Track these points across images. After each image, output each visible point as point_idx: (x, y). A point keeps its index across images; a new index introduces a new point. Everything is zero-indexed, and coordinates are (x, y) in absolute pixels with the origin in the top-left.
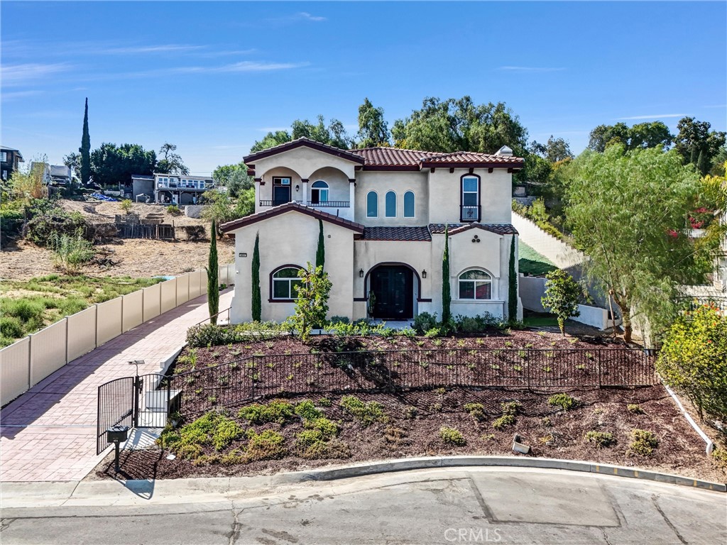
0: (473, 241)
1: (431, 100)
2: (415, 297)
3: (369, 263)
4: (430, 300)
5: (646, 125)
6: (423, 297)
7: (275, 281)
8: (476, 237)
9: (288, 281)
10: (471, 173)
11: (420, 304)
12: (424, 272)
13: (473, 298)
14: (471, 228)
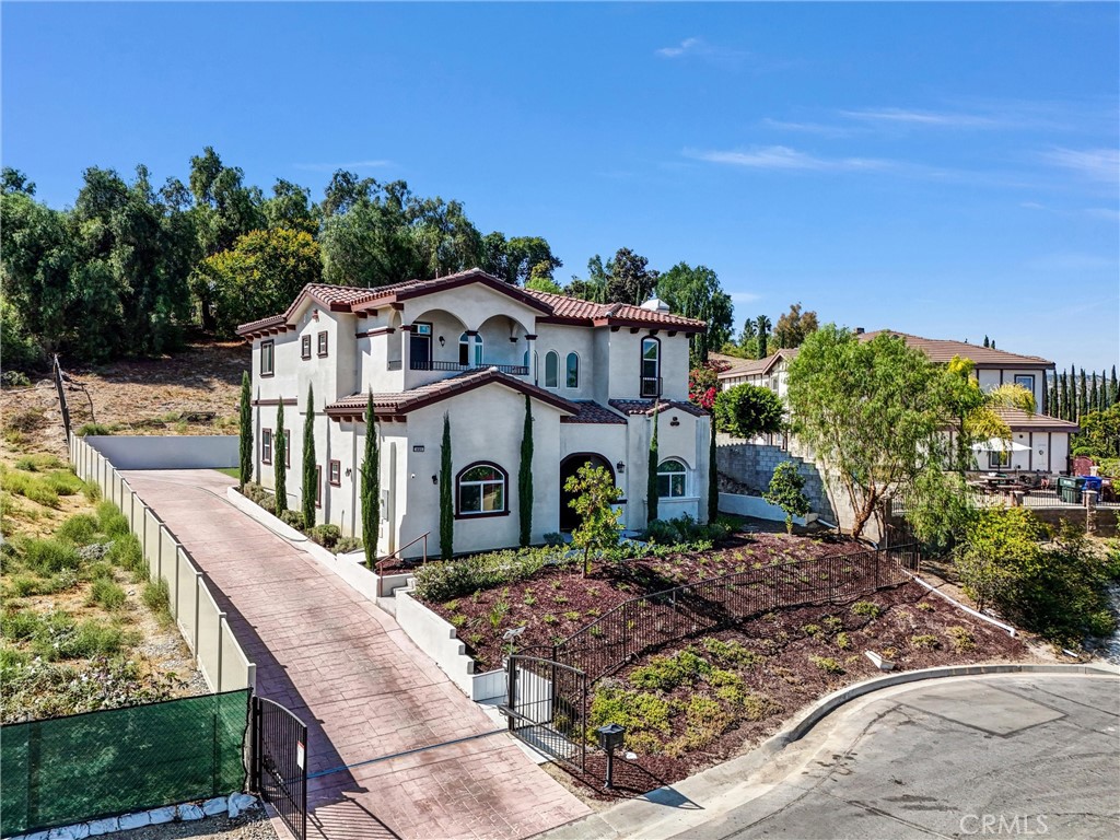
0: (672, 424)
1: (344, 176)
4: (624, 502)
5: (530, 240)
7: (463, 487)
8: (675, 419)
9: (479, 486)
10: (652, 335)
12: (620, 465)
13: (668, 495)
14: (667, 408)
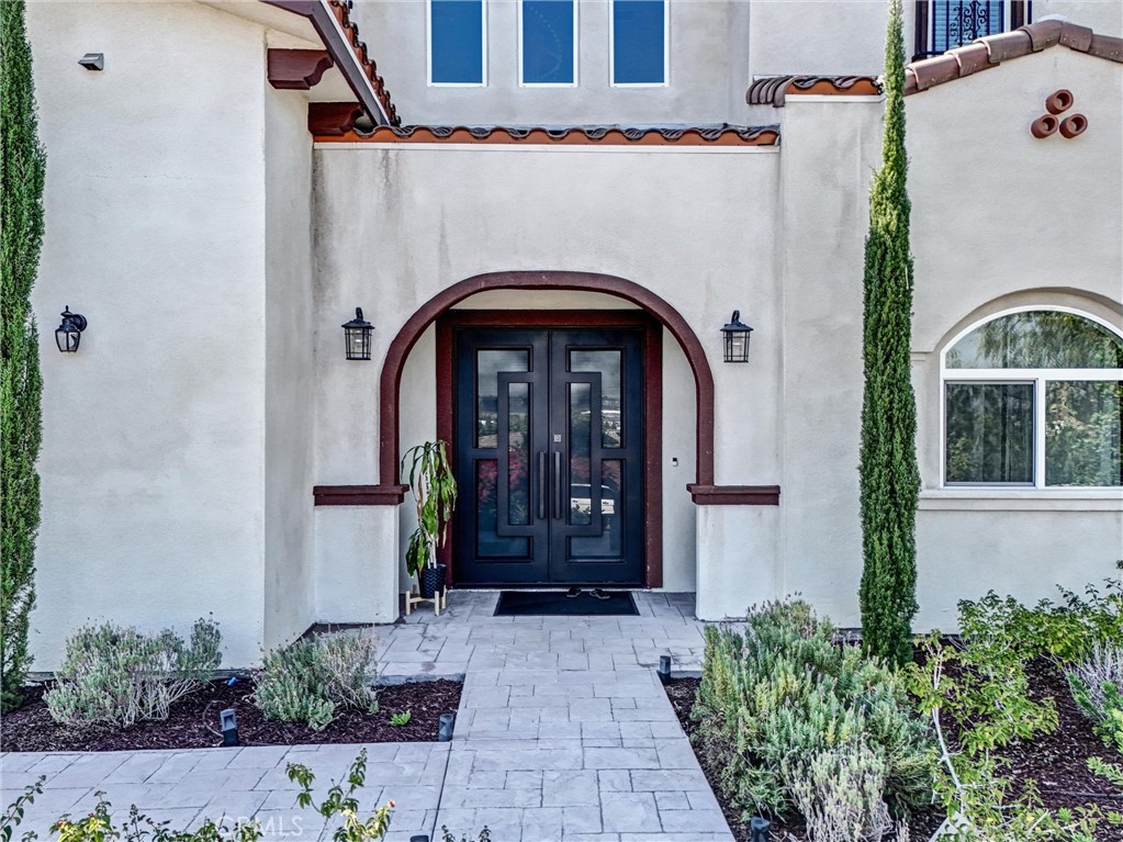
2: (676, 474)
3: (407, 281)
4: (769, 496)
6: (727, 475)
11: (707, 515)
12: (735, 329)
13: (1028, 477)
